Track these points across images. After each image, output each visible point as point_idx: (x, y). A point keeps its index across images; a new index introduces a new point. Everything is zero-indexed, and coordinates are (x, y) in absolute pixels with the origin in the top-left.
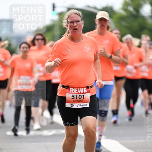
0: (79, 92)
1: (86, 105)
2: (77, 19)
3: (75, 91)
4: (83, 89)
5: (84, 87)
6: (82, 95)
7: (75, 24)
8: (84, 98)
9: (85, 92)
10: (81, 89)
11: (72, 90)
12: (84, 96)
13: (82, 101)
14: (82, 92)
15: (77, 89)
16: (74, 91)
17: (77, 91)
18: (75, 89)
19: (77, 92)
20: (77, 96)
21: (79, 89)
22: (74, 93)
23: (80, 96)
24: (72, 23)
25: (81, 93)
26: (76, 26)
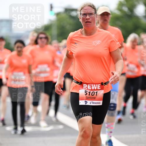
0: (93, 88)
1: (99, 103)
2: (90, 12)
3: (89, 87)
4: (97, 85)
5: (98, 84)
6: (95, 91)
7: (88, 17)
8: (96, 95)
9: (98, 88)
10: (94, 85)
11: (85, 86)
12: (97, 92)
13: (95, 98)
14: (96, 88)
15: (90, 85)
16: (87, 88)
17: (90, 87)
18: (89, 85)
19: (90, 89)
20: (90, 92)
21: (92, 85)
22: (88, 89)
23: (93, 93)
24: (84, 16)
25: (94, 90)
26: (89, 19)
